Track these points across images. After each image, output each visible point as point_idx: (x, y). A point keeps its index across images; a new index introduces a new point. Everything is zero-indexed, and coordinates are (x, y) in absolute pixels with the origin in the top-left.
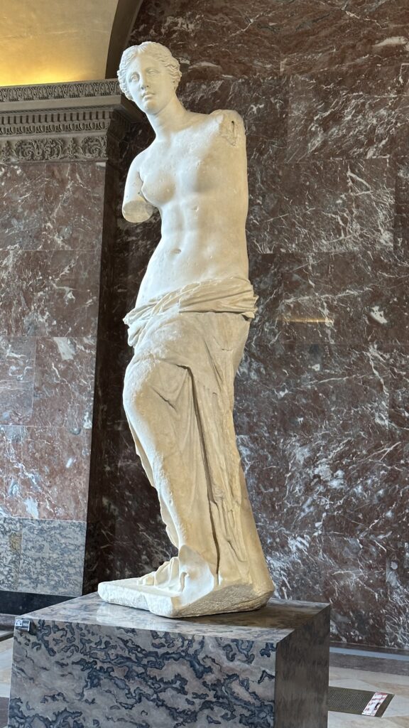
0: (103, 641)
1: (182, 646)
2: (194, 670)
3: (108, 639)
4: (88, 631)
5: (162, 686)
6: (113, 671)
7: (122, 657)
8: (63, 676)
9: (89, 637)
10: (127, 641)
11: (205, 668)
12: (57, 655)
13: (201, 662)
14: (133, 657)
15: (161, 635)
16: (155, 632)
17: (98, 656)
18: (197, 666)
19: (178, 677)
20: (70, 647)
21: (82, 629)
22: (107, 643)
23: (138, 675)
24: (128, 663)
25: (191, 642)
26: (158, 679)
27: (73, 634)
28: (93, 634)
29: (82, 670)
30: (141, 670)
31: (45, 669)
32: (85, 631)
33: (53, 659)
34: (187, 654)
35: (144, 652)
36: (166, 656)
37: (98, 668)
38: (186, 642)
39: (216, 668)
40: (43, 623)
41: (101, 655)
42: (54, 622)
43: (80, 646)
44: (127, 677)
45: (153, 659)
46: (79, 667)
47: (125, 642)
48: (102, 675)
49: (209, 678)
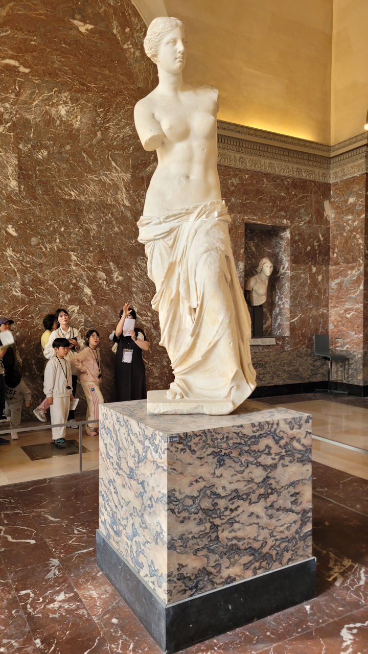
0: (225, 436)
1: (268, 428)
2: (275, 440)
3: (227, 435)
4: (216, 432)
5: (259, 454)
6: (232, 453)
7: (236, 443)
8: (202, 465)
9: (216, 436)
10: (239, 433)
11: (280, 437)
12: (198, 453)
13: (278, 435)
14: (243, 442)
15: (257, 424)
16: (254, 424)
17: (223, 447)
18: (276, 438)
19: (268, 447)
20: (205, 445)
21: (211, 432)
22: (227, 437)
23: (246, 452)
24: (240, 446)
25: (273, 424)
26: (257, 450)
27: (206, 437)
28: (219, 434)
29: (214, 458)
30: (247, 448)
31: (190, 464)
32: (214, 433)
33: (195, 456)
34: (271, 432)
35: (248, 437)
36: (260, 436)
37: (223, 454)
38: (270, 425)
39: (285, 436)
40: (186, 434)
41: (224, 445)
42: (193, 432)
43: (211, 443)
44: (240, 455)
45: (253, 440)
46: (212, 457)
47: (237, 434)
48: (225, 458)
49: (282, 442)
